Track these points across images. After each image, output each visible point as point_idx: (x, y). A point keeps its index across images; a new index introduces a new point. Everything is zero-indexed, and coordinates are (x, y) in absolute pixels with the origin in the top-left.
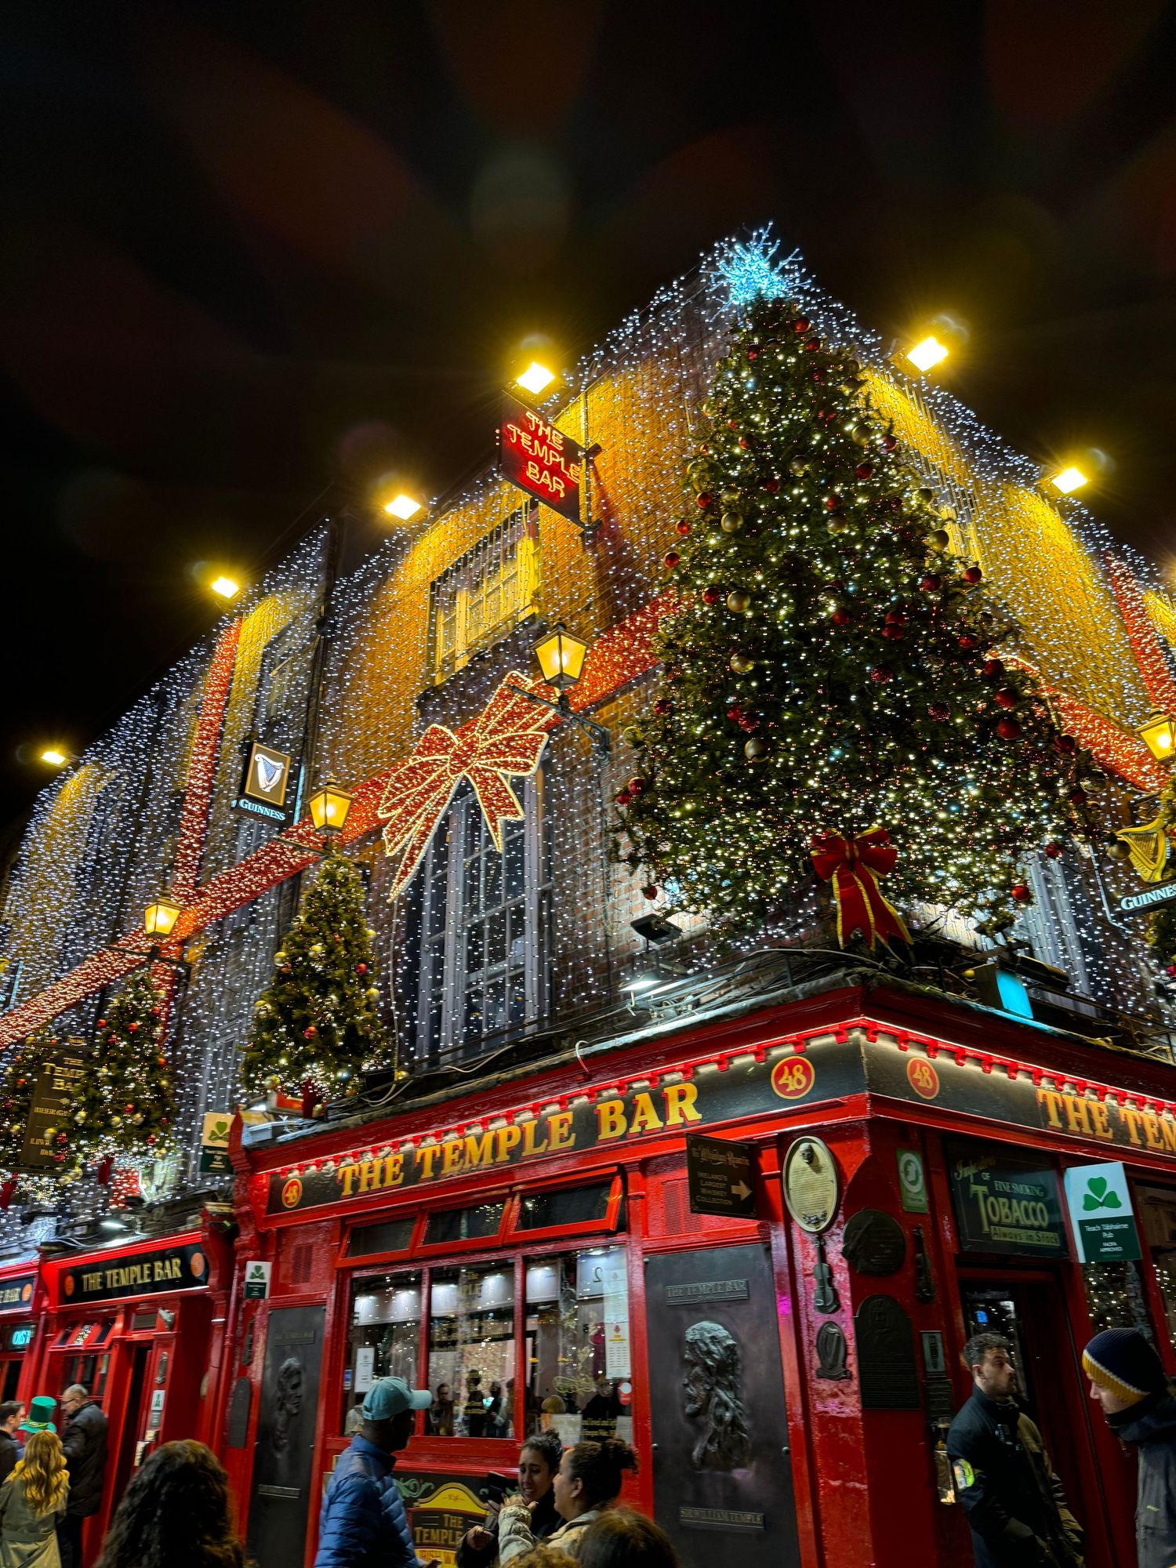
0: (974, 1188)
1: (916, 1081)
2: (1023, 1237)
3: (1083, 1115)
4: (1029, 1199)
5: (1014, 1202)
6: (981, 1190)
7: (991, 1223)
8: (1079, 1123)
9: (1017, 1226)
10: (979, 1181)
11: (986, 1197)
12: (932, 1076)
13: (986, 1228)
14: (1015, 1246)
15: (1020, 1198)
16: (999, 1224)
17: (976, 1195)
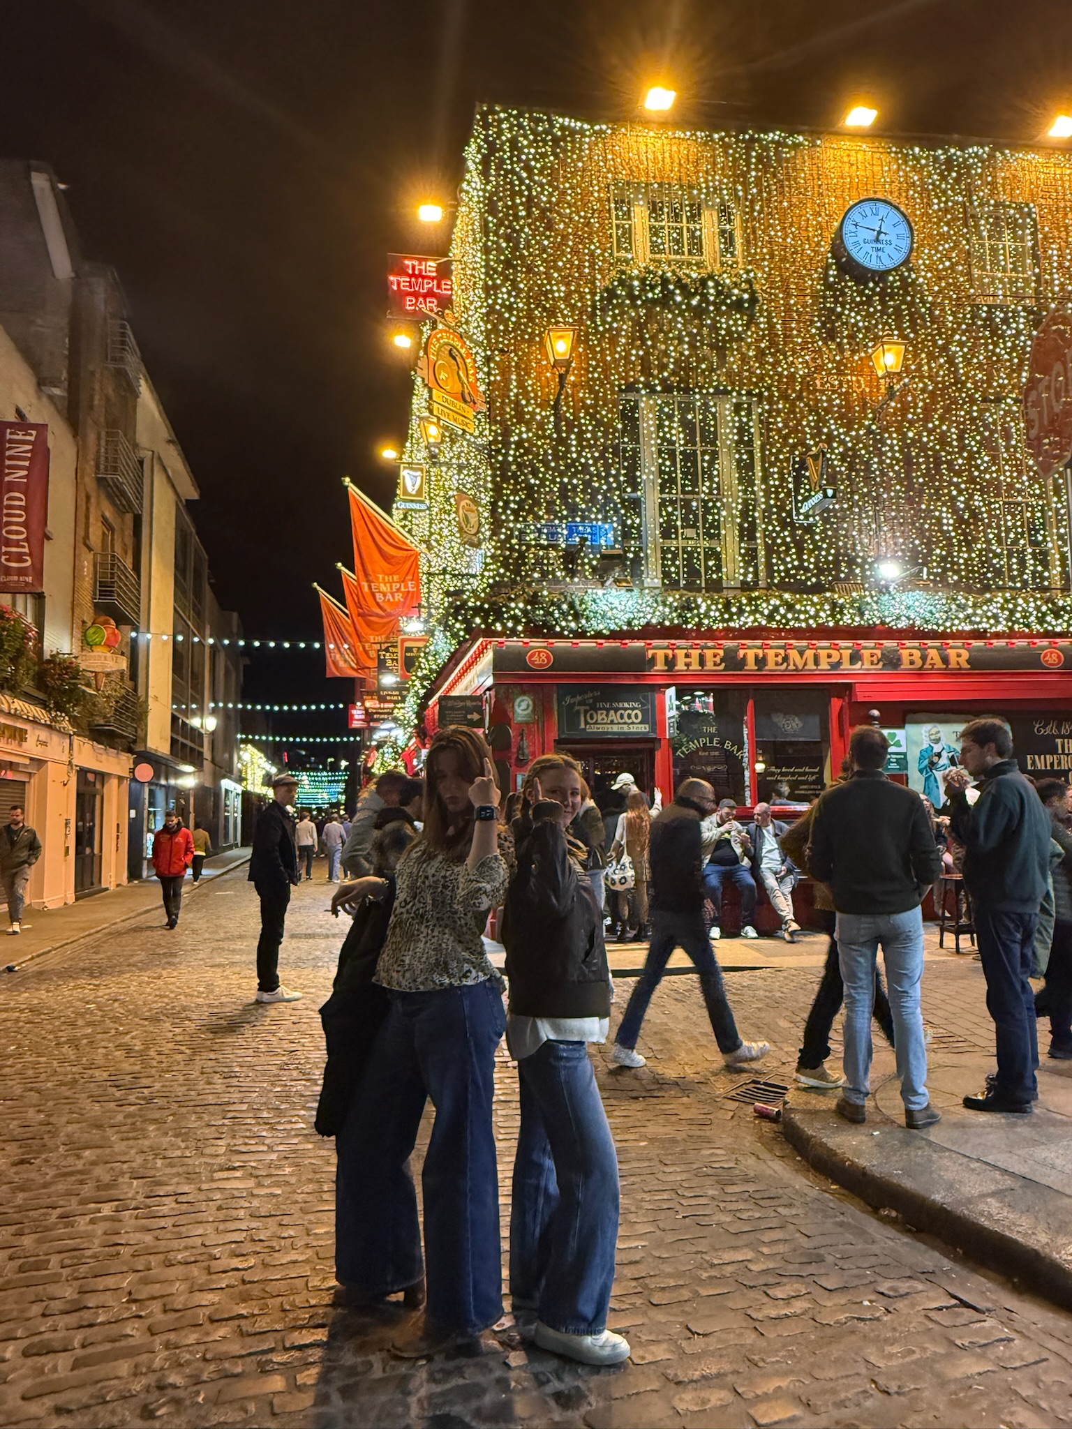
0: (577, 708)
1: (533, 662)
2: (615, 729)
3: (695, 661)
4: (625, 709)
5: (612, 712)
6: (582, 709)
7: (586, 723)
8: (687, 665)
9: (612, 722)
10: (581, 704)
11: (586, 712)
12: (548, 657)
13: (582, 726)
14: (607, 733)
15: (616, 710)
16: (596, 723)
17: (578, 712)
